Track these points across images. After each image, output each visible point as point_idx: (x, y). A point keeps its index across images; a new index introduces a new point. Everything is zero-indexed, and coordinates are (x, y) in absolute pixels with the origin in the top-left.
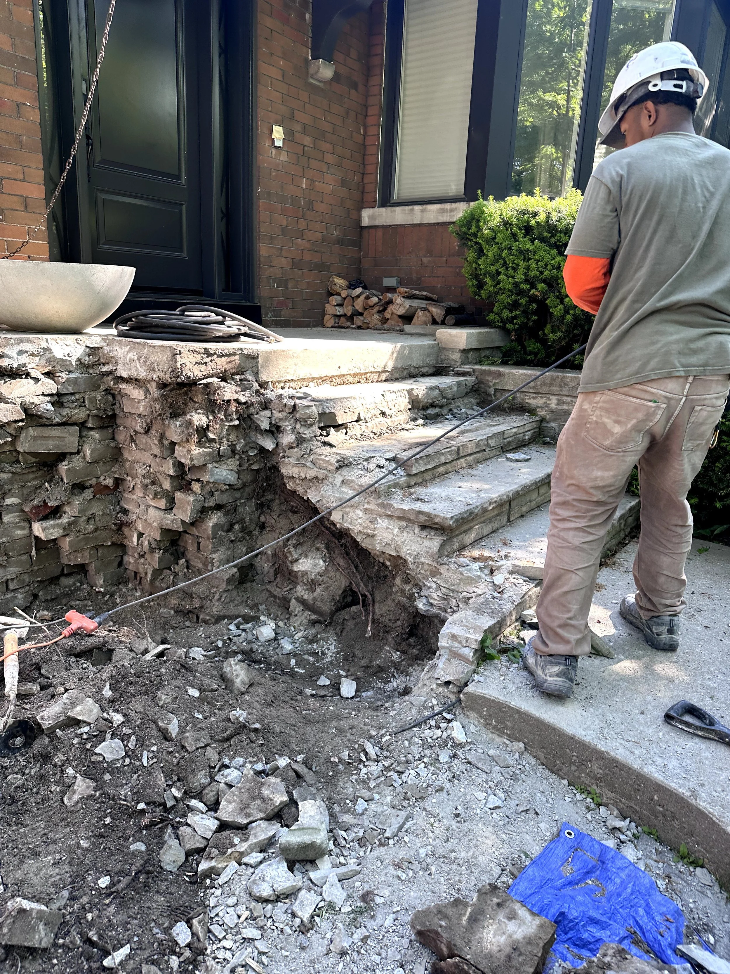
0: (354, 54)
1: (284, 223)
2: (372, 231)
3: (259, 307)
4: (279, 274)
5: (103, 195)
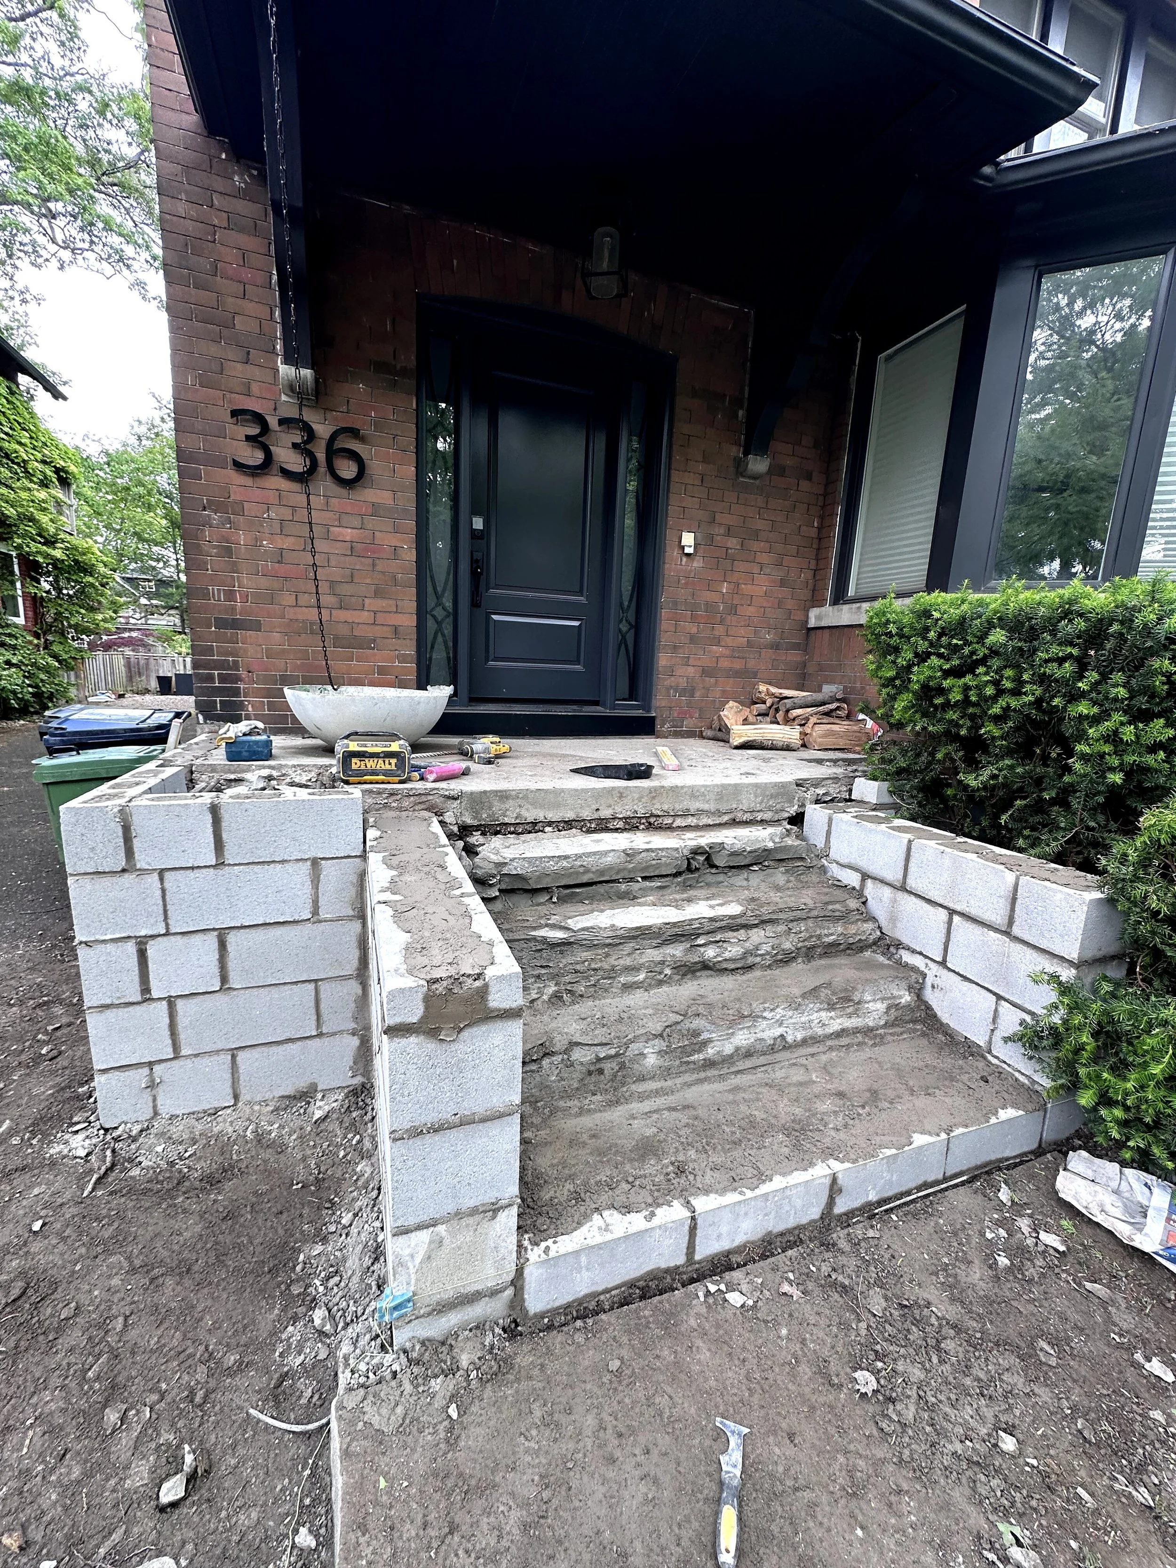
0: (807, 440)
1: (694, 630)
2: (819, 632)
3: (653, 719)
4: (683, 682)
5: (495, 617)
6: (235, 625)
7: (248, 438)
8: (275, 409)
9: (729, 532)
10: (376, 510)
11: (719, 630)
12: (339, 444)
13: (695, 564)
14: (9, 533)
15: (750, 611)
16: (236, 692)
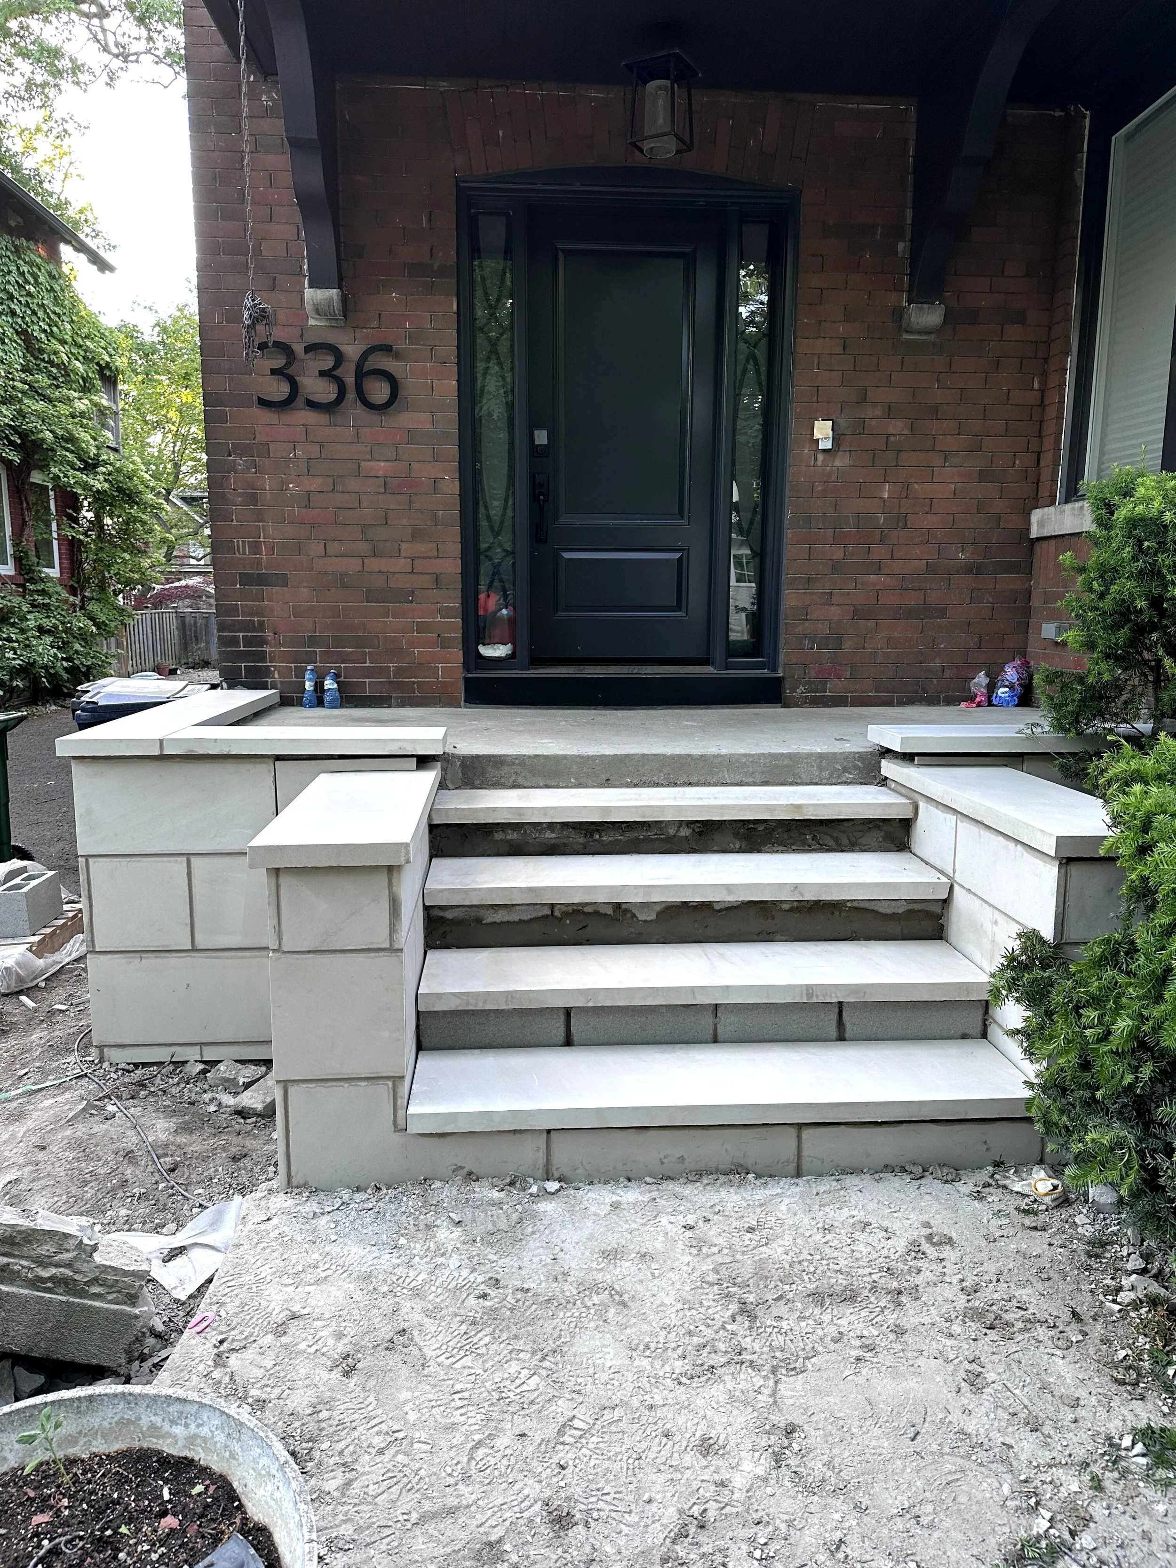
0: (1014, 268)
1: (839, 555)
3: (780, 681)
4: (823, 629)
5: (567, 555)
6: (261, 580)
7: (274, 372)
8: (302, 336)
9: (890, 412)
10: (412, 436)
11: (879, 552)
12: (369, 365)
13: (838, 463)
14: (44, 460)
15: (931, 521)
16: (262, 656)
